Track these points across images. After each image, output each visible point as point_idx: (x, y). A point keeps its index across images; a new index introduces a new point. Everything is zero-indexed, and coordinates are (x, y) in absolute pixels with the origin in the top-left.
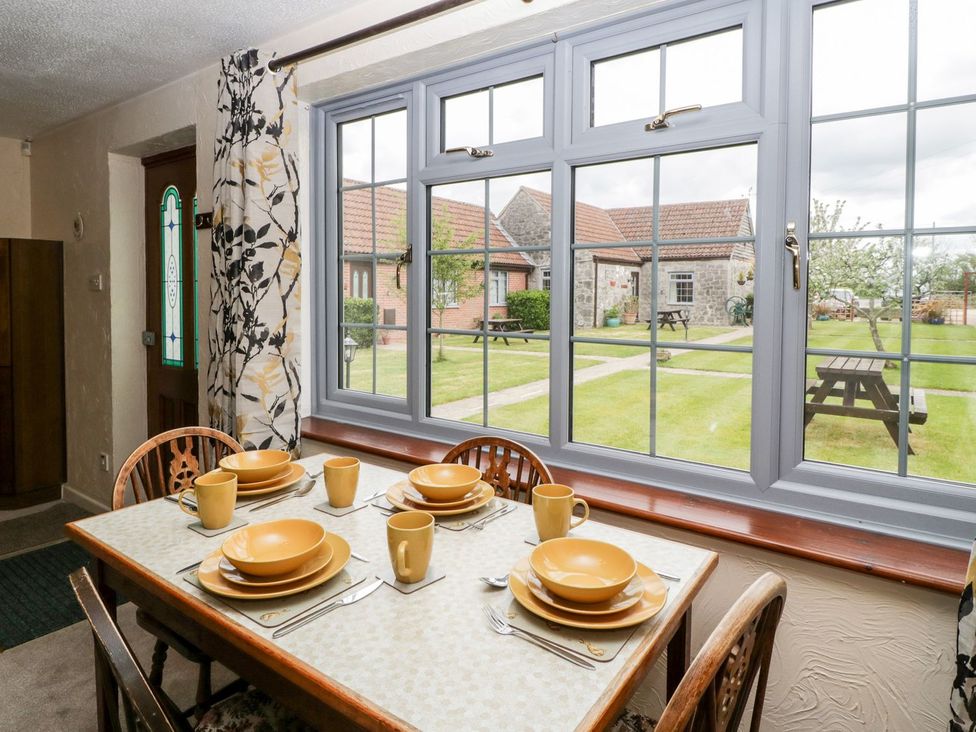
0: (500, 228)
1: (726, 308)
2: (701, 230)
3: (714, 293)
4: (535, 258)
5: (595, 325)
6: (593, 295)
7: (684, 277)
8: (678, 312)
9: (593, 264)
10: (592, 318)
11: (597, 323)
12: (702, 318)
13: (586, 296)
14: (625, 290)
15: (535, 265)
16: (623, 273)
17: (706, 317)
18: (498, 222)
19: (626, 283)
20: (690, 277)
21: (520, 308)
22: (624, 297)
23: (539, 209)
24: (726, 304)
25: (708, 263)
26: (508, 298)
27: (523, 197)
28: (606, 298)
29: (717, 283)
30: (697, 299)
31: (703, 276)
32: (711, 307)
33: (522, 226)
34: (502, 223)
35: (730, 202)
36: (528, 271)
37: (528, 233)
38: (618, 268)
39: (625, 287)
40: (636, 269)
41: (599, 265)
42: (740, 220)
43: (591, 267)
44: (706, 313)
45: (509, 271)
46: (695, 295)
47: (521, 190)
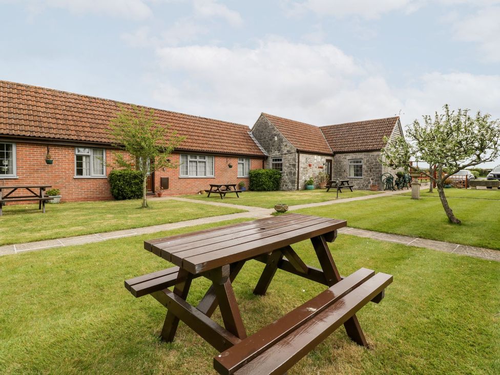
0: (251, 136)
1: (381, 180)
2: (369, 136)
3: (374, 171)
4: (268, 152)
5: (298, 189)
6: (297, 172)
7: (357, 162)
8: (347, 182)
9: (297, 154)
10: (296, 185)
11: (300, 187)
12: (367, 186)
13: (293, 172)
14: (321, 170)
15: (268, 155)
16: (320, 160)
17: (369, 185)
18: (251, 133)
19: (322, 165)
20: (361, 162)
21: (255, 179)
22: (320, 173)
23: (270, 124)
24: (381, 177)
25: (371, 154)
26: (250, 173)
27: (263, 119)
28: (307, 173)
29: (376, 165)
30: (364, 175)
31: (368, 161)
32: (372, 179)
33: (262, 134)
34: (253, 133)
35: (388, 119)
36: (264, 158)
37: (265, 138)
38: (316, 157)
39: (322, 168)
40: (329, 158)
41: (301, 155)
42: (392, 129)
43: (295, 156)
44: (369, 183)
45: (251, 158)
46: (364, 172)
47: (262, 115)
